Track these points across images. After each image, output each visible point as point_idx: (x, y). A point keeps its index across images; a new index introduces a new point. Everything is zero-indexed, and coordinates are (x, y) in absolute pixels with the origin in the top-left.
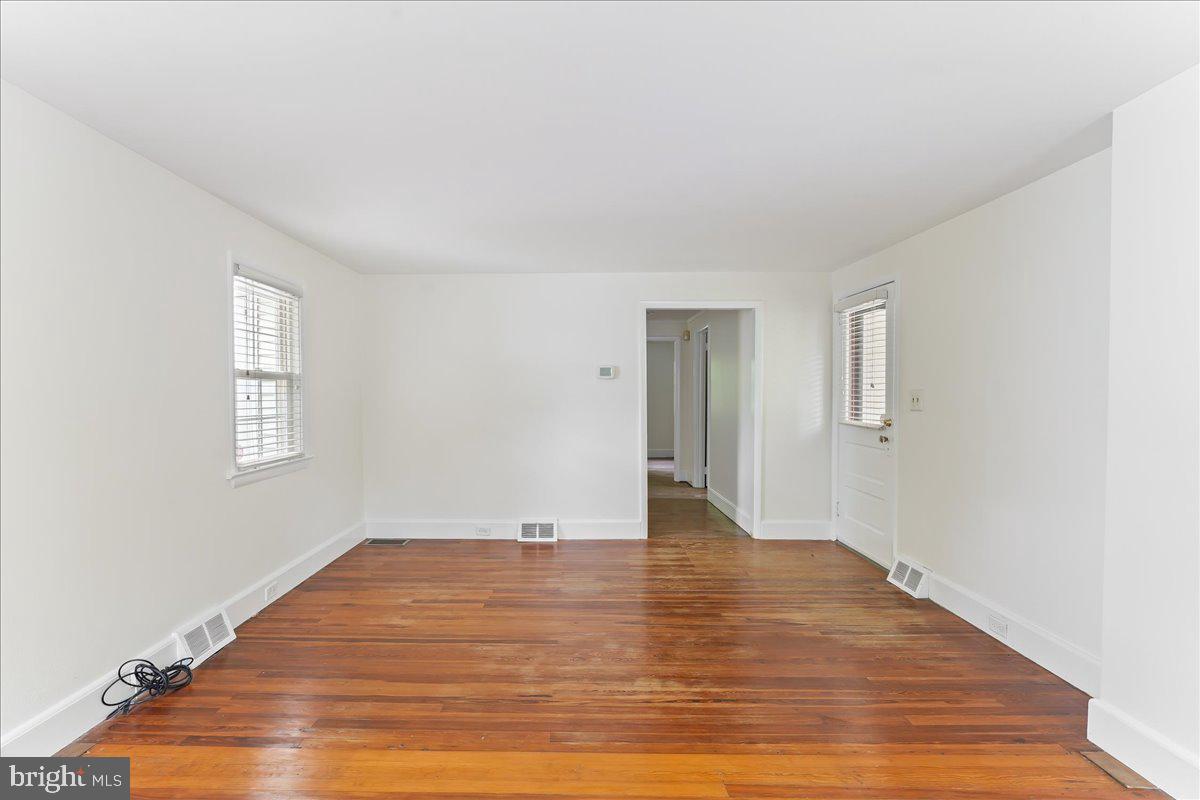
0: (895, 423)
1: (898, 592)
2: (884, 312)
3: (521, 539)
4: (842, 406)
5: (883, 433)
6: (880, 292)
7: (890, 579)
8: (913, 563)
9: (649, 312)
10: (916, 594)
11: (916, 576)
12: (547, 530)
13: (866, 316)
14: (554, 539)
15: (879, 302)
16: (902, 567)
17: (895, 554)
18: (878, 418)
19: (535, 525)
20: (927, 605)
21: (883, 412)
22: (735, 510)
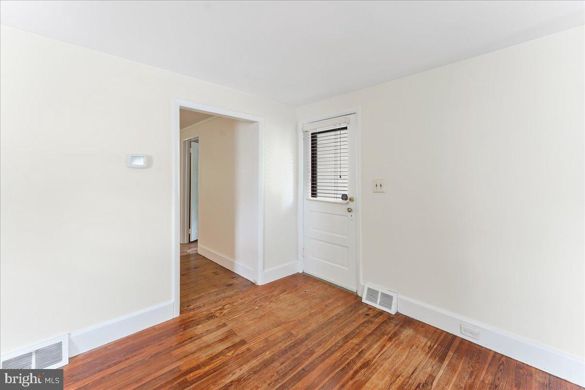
5: (349, 206)
7: (365, 301)
8: (381, 289)
10: (392, 311)
11: (388, 298)
16: (373, 292)
17: (362, 283)
20: (404, 319)
22: (232, 264)
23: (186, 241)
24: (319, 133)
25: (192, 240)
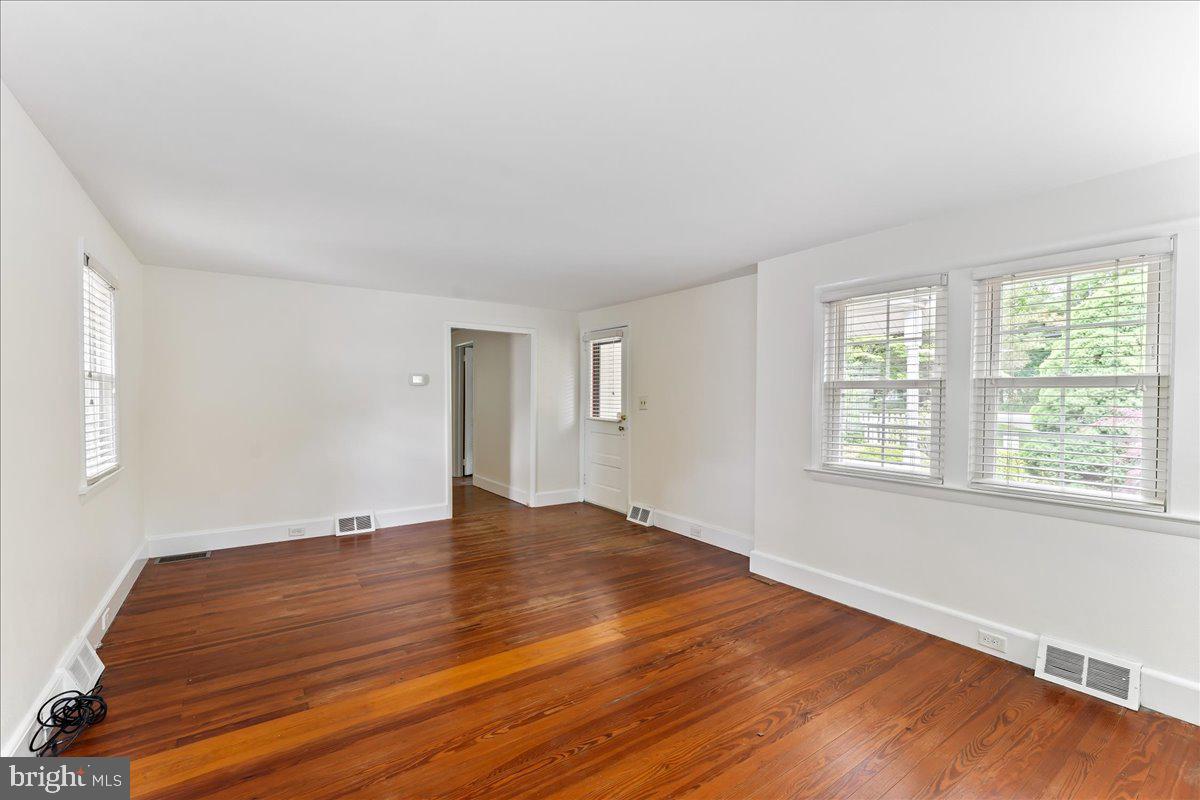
0: (629, 418)
1: (635, 526)
2: (619, 344)
3: (339, 533)
4: (587, 407)
5: (621, 424)
6: (618, 333)
7: (629, 519)
8: (642, 506)
9: (453, 330)
10: (647, 524)
11: (646, 513)
12: (365, 522)
13: (602, 346)
14: (373, 529)
15: (617, 339)
16: (636, 510)
17: (630, 503)
18: (615, 414)
19: (352, 519)
20: (654, 529)
21: (620, 411)
22: (508, 489)
23: (460, 475)
24: (602, 344)
25: (467, 473)
